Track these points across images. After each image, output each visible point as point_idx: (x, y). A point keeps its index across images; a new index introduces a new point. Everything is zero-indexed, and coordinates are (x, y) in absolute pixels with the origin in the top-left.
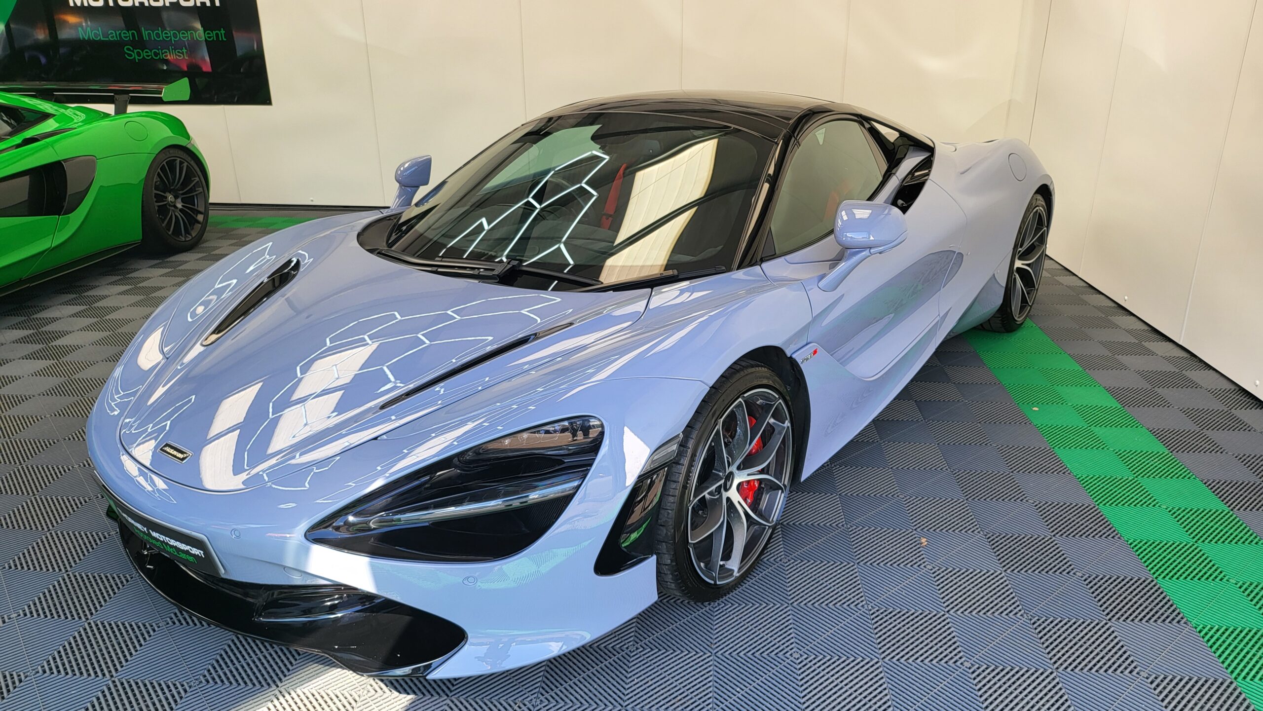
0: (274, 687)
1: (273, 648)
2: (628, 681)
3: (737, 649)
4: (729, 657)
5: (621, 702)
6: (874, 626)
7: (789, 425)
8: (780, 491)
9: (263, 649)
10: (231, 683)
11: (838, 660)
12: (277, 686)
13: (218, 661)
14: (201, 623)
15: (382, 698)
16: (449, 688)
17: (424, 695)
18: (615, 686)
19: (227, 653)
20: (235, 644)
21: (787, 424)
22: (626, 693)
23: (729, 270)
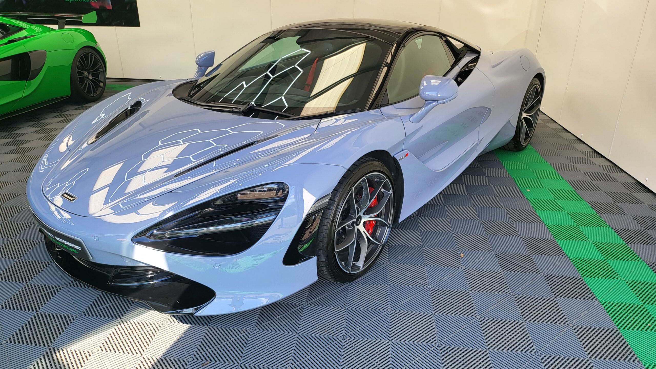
0: (119, 319)
1: (120, 299)
2: (301, 321)
3: (359, 307)
4: (355, 310)
5: (297, 331)
6: (432, 297)
7: (392, 192)
8: (387, 227)
9: (115, 300)
10: (97, 316)
11: (411, 313)
12: (121, 318)
13: (91, 305)
14: (84, 286)
15: (174, 325)
16: (208, 322)
17: (195, 324)
18: (294, 323)
19: (96, 301)
20: (101, 297)
21: (391, 192)
22: (299, 326)
23: (363, 110)
